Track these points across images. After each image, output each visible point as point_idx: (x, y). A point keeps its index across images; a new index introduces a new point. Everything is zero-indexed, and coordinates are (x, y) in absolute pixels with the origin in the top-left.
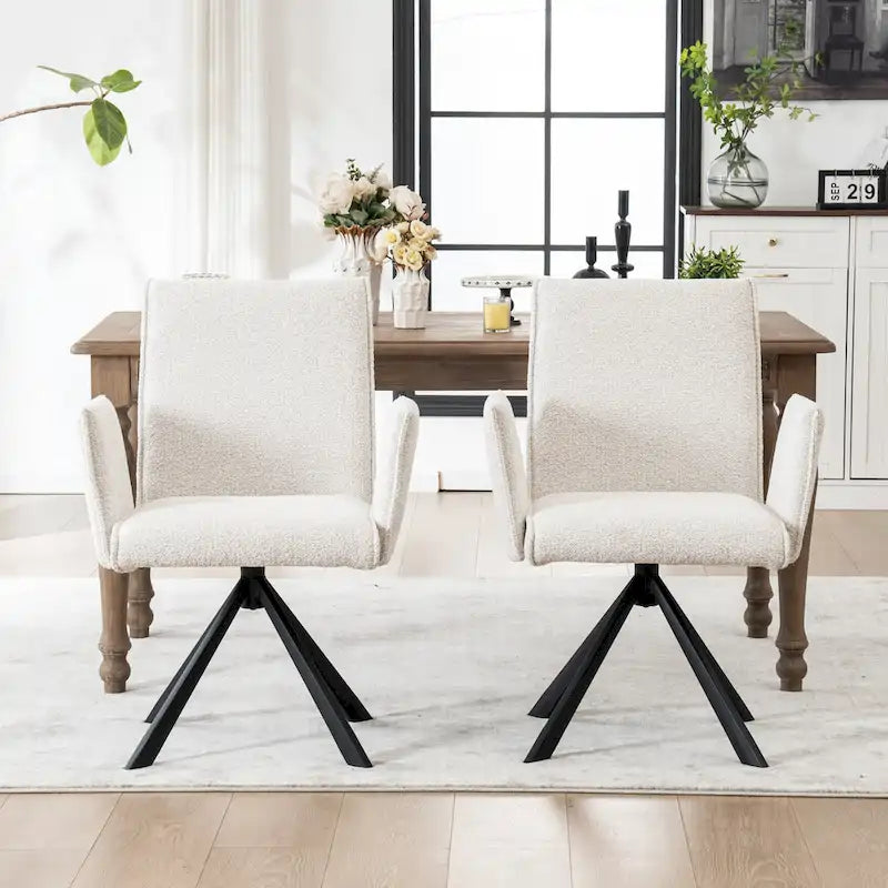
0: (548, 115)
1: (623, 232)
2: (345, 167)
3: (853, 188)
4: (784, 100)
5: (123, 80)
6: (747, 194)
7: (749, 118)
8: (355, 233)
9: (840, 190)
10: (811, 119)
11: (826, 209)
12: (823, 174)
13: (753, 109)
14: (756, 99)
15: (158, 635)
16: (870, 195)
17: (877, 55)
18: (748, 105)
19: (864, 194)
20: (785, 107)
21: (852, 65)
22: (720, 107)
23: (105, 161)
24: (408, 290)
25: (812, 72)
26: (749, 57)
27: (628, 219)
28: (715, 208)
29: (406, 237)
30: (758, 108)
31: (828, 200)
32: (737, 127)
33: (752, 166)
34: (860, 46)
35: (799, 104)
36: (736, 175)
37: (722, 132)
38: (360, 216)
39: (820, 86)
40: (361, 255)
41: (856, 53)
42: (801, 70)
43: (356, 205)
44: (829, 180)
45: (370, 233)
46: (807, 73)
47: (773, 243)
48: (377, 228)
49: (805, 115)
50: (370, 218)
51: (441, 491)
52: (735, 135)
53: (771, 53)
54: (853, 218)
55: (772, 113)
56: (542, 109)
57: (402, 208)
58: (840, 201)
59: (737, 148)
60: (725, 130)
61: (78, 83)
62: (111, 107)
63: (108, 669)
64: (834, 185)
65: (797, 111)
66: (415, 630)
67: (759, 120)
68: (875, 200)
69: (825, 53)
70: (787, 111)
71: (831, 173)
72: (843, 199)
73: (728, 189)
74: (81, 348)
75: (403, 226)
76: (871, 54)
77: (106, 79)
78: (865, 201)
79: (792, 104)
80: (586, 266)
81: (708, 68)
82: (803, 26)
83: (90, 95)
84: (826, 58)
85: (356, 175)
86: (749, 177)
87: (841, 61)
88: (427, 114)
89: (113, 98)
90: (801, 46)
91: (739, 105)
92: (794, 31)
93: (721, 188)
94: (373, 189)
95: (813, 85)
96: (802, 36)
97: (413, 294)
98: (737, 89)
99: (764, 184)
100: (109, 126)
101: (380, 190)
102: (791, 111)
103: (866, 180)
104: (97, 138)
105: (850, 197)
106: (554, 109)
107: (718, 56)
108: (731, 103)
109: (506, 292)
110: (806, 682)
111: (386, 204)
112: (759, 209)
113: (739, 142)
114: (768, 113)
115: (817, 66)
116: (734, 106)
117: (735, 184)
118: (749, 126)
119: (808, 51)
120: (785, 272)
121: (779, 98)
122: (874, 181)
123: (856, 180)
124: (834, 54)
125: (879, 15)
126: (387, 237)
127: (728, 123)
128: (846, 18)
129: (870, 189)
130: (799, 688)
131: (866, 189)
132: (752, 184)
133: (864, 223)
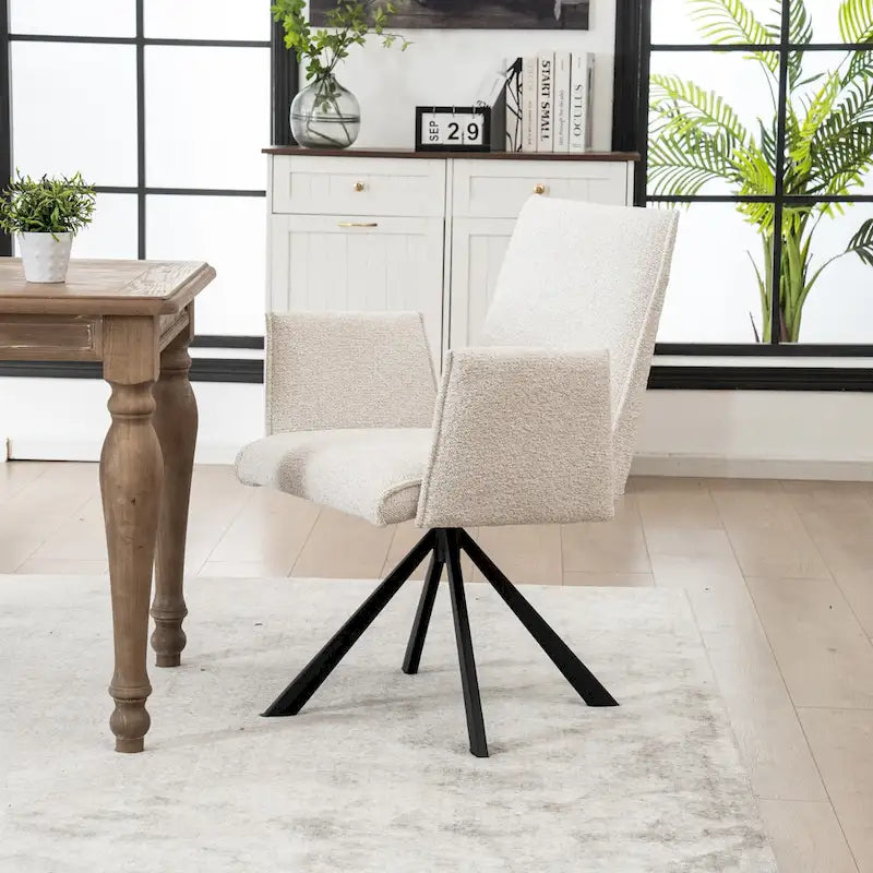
0: (140, 41)
3: (454, 128)
4: (377, 26)
6: (336, 132)
7: (338, 45)
9: (439, 130)
10: (405, 47)
11: (423, 151)
12: (421, 111)
13: (344, 35)
14: (349, 25)
16: (473, 136)
18: (341, 31)
19: (467, 134)
20: (380, 33)
28: (303, 146)
30: (350, 35)
31: (426, 140)
32: (325, 56)
33: (342, 101)
35: (393, 32)
36: (325, 111)
44: (427, 118)
47: (360, 188)
49: (399, 42)
51: (9, 460)
52: (324, 65)
54: (450, 161)
55: (364, 41)
56: (134, 34)
58: (439, 142)
59: (324, 78)
60: (311, 60)
64: (432, 124)
65: (393, 38)
67: (352, 48)
68: (479, 141)
70: (382, 39)
71: (429, 110)
72: (443, 140)
73: (312, 126)
78: (468, 142)
79: (385, 31)
86: (339, 113)
88: (6, 38)
91: (332, 32)
93: (304, 124)
98: (330, 14)
99: (355, 120)
102: (385, 39)
103: (466, 119)
105: (451, 137)
106: (148, 35)
108: (323, 30)
112: (349, 149)
113: (327, 72)
114: (361, 42)
116: (326, 32)
117: (322, 120)
118: (340, 54)
120: (372, 221)
121: (370, 23)
122: (479, 120)
123: (458, 118)
127: (314, 52)
129: (473, 129)
130: (141, 749)
131: (468, 129)
132: (342, 121)
133: (463, 167)
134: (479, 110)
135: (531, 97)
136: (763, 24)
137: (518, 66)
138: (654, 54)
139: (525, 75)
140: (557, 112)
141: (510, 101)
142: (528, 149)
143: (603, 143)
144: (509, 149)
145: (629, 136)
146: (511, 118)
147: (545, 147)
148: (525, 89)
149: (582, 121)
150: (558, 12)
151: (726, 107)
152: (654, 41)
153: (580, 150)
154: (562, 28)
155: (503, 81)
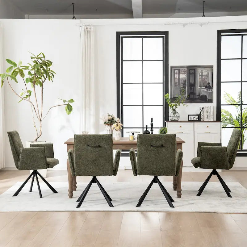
0: (143, 106)
1: (152, 125)
2: (107, 114)
3: (194, 118)
4: (182, 103)
5: (72, 101)
6: (176, 119)
7: (176, 106)
8: (109, 125)
9: (192, 118)
10: (187, 106)
11: (189, 121)
12: (189, 115)
14: (178, 103)
15: (77, 190)
17: (198, 96)
18: (176, 104)
21: (194, 97)
22: (171, 104)
23: (69, 114)
24: (117, 134)
25: (187, 99)
26: (176, 96)
27: (153, 122)
28: (171, 121)
29: (117, 125)
30: (178, 104)
31: (190, 119)
32: (174, 108)
33: (177, 114)
34: (195, 94)
36: (174, 115)
37: (172, 108)
38: (110, 122)
39: (188, 101)
40: (110, 128)
41: (195, 95)
42: (185, 98)
43: (109, 120)
44: (190, 116)
45: (111, 125)
46: (186, 98)
47: (180, 127)
48: (112, 124)
49: (186, 105)
50: (111, 122)
51: (125, 169)
53: (180, 95)
54: (194, 123)
56: (142, 105)
57: (116, 121)
61: (65, 101)
62: (70, 105)
63: (70, 194)
66: (120, 189)
67: (178, 106)
68: (198, 120)
69: (189, 95)
70: (183, 105)
72: (192, 119)
74: (65, 143)
75: (116, 124)
76: (197, 95)
77: (69, 100)
78: (196, 120)
79: (183, 104)
80: (146, 130)
81: (170, 98)
82: (185, 91)
83: (66, 103)
84: (189, 96)
85: (109, 116)
87: (192, 96)
88: (123, 106)
89: (70, 104)
90: (185, 94)
91: (175, 104)
92: (184, 92)
93: (172, 118)
94: (112, 118)
95: (187, 101)
96: (185, 92)
97: (118, 134)
98: (174, 101)
99: (179, 117)
100: (70, 108)
101: (113, 118)
103: (196, 116)
104: (68, 110)
106: (144, 105)
107: (171, 96)
108: (173, 104)
109: (133, 134)
110: (181, 196)
111: (114, 120)
112: (178, 121)
113: (175, 110)
114: (180, 105)
115: (188, 97)
117: (174, 117)
118: (176, 107)
119: (186, 95)
120: (182, 132)
121: (181, 103)
122: (198, 116)
123: (194, 116)
124: (191, 95)
125: (198, 89)
126: (114, 125)
127: (173, 107)
128: (193, 89)
130: (180, 197)
131: (196, 118)
132: (177, 117)
133: (196, 123)
134: (198, 115)
135: (205, 113)
136: (236, 101)
137: (203, 108)
138: (222, 106)
139: (204, 110)
140: (209, 115)
141: (202, 113)
142: (205, 121)
143: (215, 120)
144: (202, 121)
145: (219, 119)
146: (202, 116)
147: (207, 120)
148: (204, 112)
149: (213, 116)
150: (208, 100)
151: (230, 113)
152: (221, 104)
153: (213, 121)
154: (209, 102)
155: (200, 111)
